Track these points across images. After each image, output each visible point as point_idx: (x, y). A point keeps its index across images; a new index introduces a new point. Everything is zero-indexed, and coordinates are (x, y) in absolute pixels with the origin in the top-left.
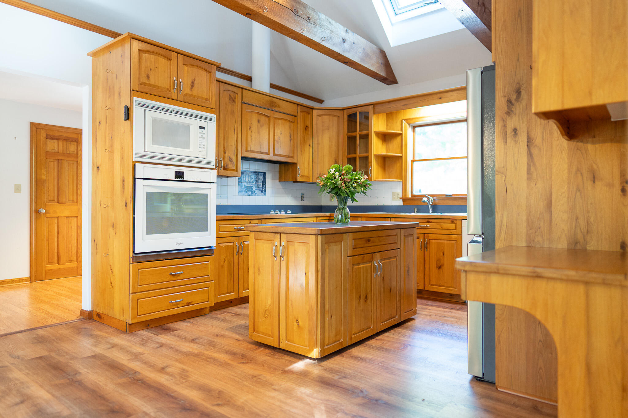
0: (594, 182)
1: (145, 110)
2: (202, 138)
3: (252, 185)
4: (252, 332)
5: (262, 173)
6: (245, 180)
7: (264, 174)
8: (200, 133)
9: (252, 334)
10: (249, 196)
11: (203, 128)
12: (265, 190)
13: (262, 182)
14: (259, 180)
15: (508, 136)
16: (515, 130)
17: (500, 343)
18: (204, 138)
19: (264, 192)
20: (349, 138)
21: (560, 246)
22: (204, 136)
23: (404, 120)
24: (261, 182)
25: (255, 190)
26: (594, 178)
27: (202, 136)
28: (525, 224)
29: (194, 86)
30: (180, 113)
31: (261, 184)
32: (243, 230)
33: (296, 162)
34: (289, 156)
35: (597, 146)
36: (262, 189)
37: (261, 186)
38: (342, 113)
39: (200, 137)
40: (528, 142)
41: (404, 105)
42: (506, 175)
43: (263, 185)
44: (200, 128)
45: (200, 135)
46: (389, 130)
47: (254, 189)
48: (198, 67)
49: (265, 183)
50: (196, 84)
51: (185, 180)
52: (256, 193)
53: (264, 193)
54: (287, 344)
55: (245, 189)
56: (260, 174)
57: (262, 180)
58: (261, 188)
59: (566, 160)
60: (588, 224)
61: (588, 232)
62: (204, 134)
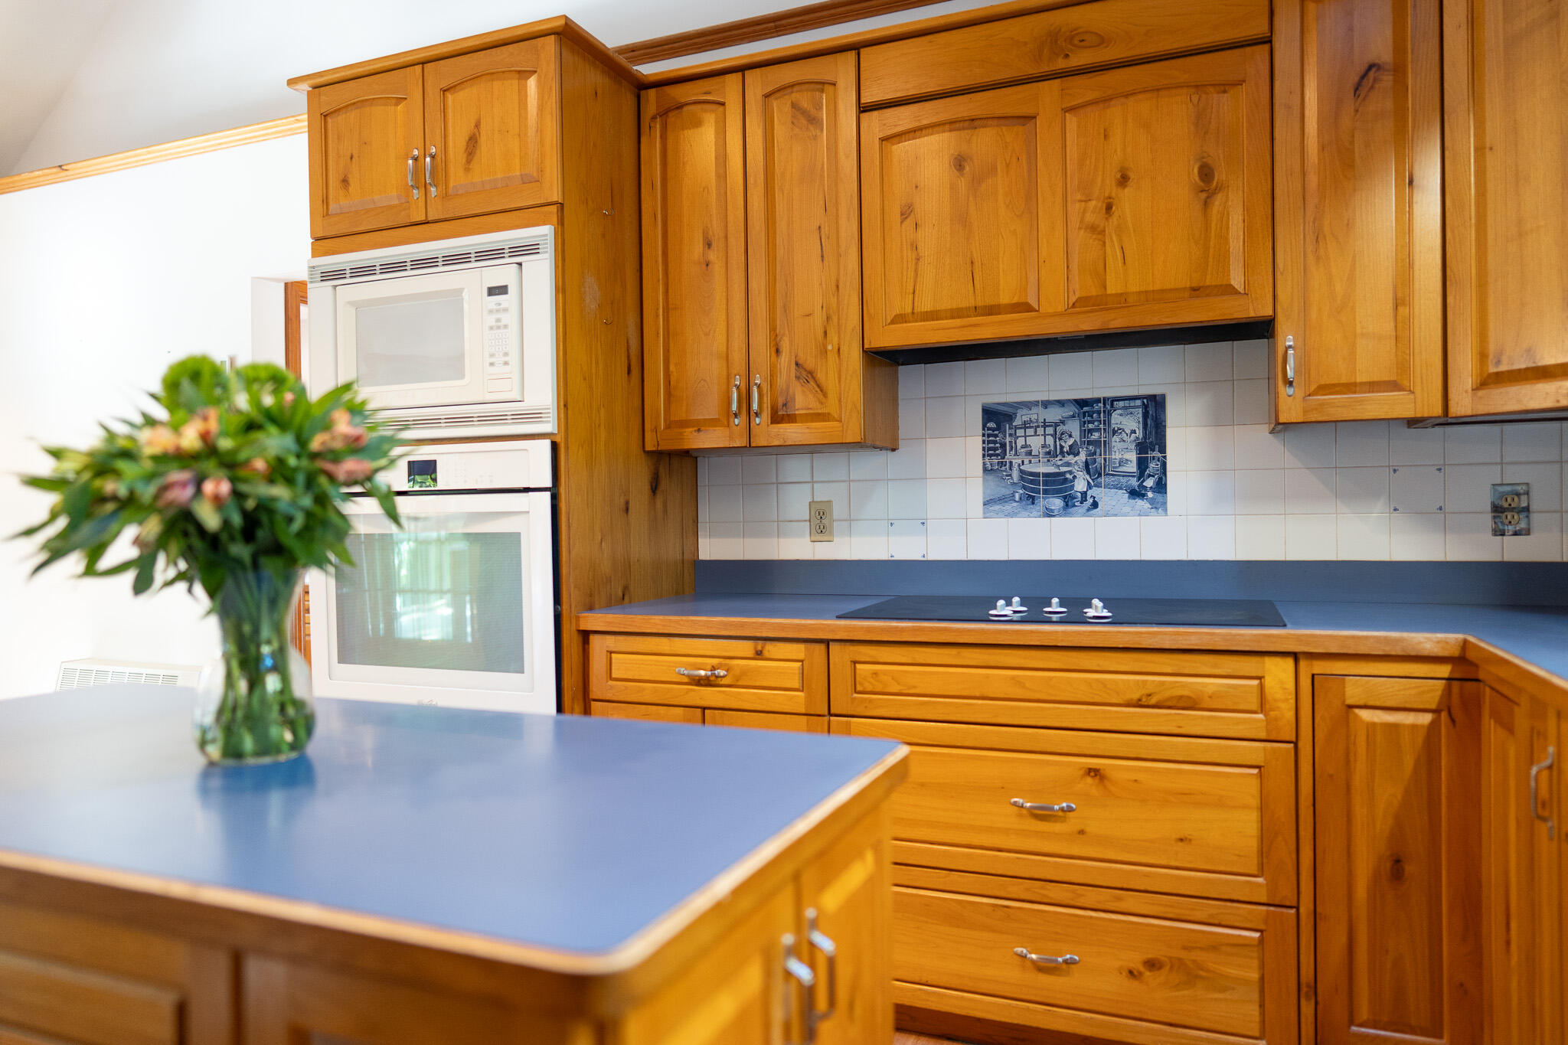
1: (335, 287)
2: (499, 328)
3: (1068, 464)
5: (1138, 402)
6: (1025, 446)
7: (1153, 409)
8: (491, 311)
10: (1047, 519)
11: (502, 290)
12: (1161, 487)
13: (1138, 445)
14: (1116, 438)
18: (506, 326)
19: (1150, 495)
22: (506, 318)
24: (1133, 446)
25: (1089, 486)
27: (498, 320)
29: (478, 151)
31: (1133, 456)
33: (1268, 312)
34: (1194, 289)
36: (1134, 482)
37: (1132, 467)
39: (491, 328)
43: (1142, 464)
44: (488, 295)
45: (491, 320)
47: (1080, 485)
48: (491, 75)
49: (1163, 450)
50: (483, 140)
52: (1095, 505)
53: (1152, 502)
55: (1024, 487)
56: (1125, 408)
57: (1140, 434)
58: (1130, 475)
62: (506, 310)
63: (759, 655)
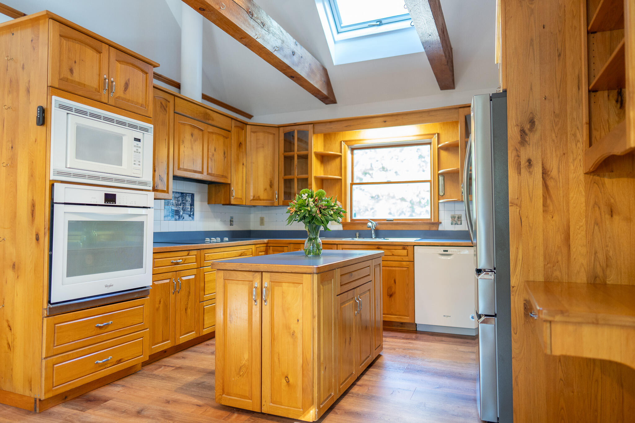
0: (612, 216)
1: (68, 114)
2: (137, 152)
3: (179, 208)
4: (220, 395)
5: (190, 195)
6: (172, 202)
7: (192, 195)
8: (135, 146)
9: (221, 396)
10: (176, 221)
11: (139, 140)
12: (193, 214)
13: (190, 204)
14: (187, 202)
15: (522, 166)
16: (529, 161)
17: (517, 385)
18: (140, 153)
19: (192, 216)
20: (286, 158)
21: (579, 281)
22: (140, 150)
23: (344, 141)
24: (189, 205)
25: (183, 214)
26: (612, 212)
27: (137, 150)
28: (542, 259)
29: (128, 88)
30: (111, 120)
31: (189, 207)
32: (180, 263)
33: (230, 183)
34: (223, 176)
35: (614, 180)
36: (190, 213)
37: (189, 210)
38: (278, 130)
39: (135, 152)
40: (543, 173)
41: (347, 126)
42: (520, 207)
43: (191, 208)
44: (135, 140)
45: (135, 149)
46: (327, 151)
47: (181, 213)
48: (134, 65)
49: (194, 206)
50: (130, 86)
51: (116, 204)
52: (184, 218)
53: (192, 218)
54: (273, 406)
55: (172, 213)
56: (189, 196)
57: (190, 202)
58: (189, 211)
59: (584, 193)
60: (607, 258)
61: (607, 266)
62: (140, 147)
63: (188, 255)
